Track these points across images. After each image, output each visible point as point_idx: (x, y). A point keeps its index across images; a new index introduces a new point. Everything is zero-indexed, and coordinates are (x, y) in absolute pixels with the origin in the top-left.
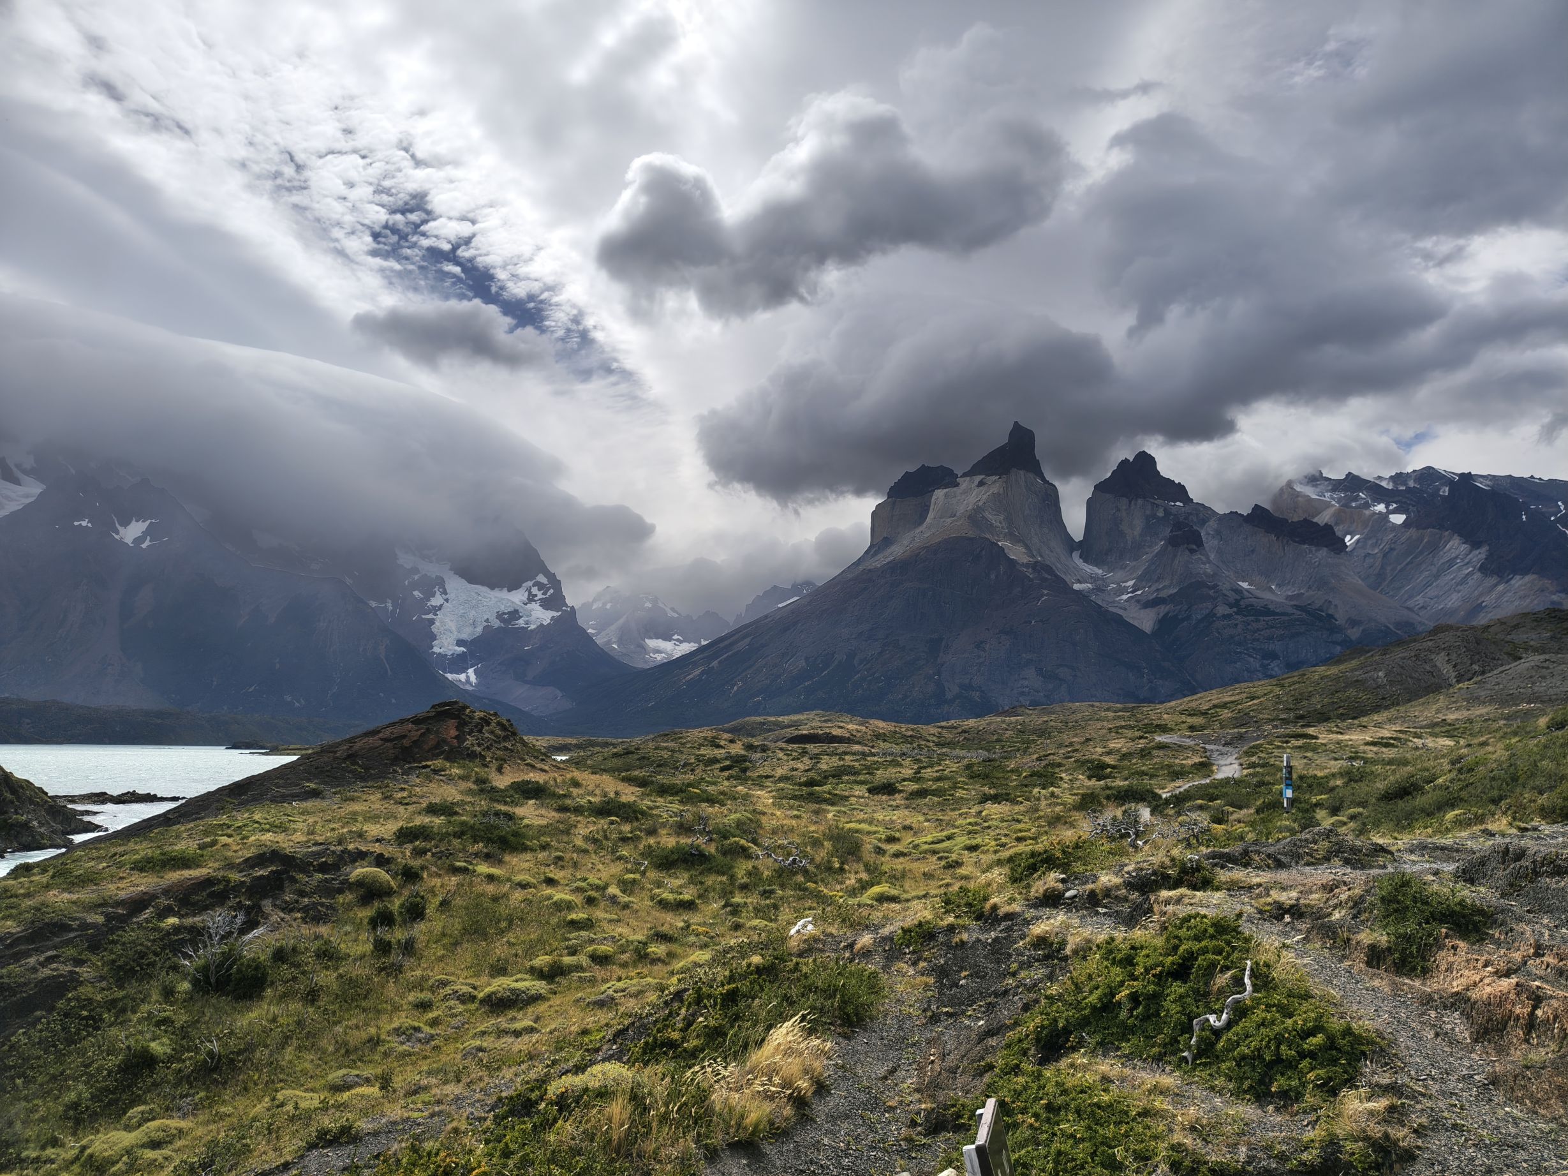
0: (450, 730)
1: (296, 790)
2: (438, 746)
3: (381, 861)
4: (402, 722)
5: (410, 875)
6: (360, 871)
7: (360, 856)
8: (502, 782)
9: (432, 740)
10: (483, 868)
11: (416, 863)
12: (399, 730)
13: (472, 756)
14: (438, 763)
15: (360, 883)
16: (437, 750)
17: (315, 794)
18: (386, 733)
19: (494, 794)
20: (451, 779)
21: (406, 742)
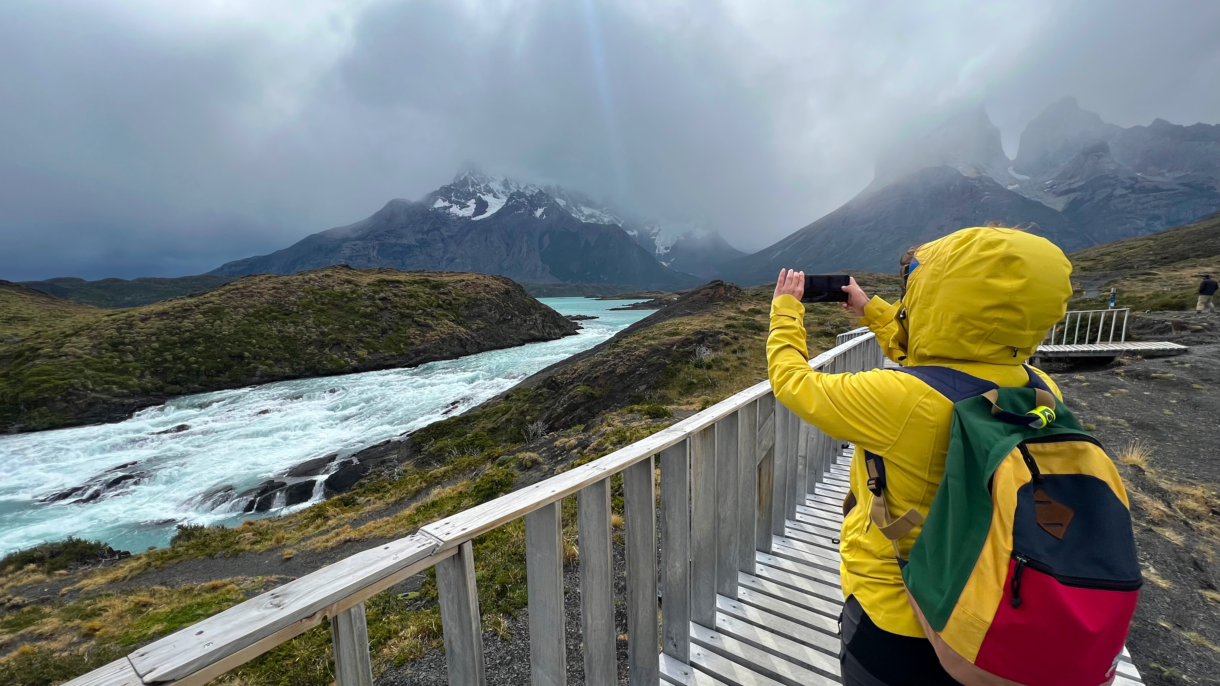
0: (722, 290)
1: (683, 313)
2: (720, 297)
3: (726, 334)
4: (706, 288)
5: (736, 338)
6: (722, 337)
7: (720, 333)
8: (745, 308)
9: (717, 296)
10: (756, 337)
11: (736, 335)
12: (706, 291)
13: (731, 300)
14: (721, 303)
15: (723, 341)
16: (721, 298)
17: (690, 314)
18: (702, 292)
19: (743, 312)
20: (728, 308)
21: (710, 296)
